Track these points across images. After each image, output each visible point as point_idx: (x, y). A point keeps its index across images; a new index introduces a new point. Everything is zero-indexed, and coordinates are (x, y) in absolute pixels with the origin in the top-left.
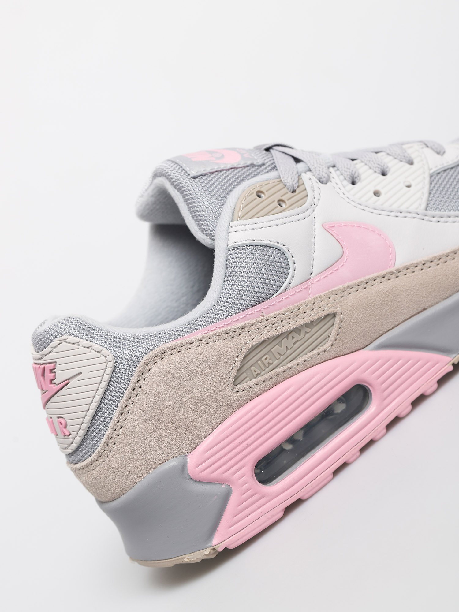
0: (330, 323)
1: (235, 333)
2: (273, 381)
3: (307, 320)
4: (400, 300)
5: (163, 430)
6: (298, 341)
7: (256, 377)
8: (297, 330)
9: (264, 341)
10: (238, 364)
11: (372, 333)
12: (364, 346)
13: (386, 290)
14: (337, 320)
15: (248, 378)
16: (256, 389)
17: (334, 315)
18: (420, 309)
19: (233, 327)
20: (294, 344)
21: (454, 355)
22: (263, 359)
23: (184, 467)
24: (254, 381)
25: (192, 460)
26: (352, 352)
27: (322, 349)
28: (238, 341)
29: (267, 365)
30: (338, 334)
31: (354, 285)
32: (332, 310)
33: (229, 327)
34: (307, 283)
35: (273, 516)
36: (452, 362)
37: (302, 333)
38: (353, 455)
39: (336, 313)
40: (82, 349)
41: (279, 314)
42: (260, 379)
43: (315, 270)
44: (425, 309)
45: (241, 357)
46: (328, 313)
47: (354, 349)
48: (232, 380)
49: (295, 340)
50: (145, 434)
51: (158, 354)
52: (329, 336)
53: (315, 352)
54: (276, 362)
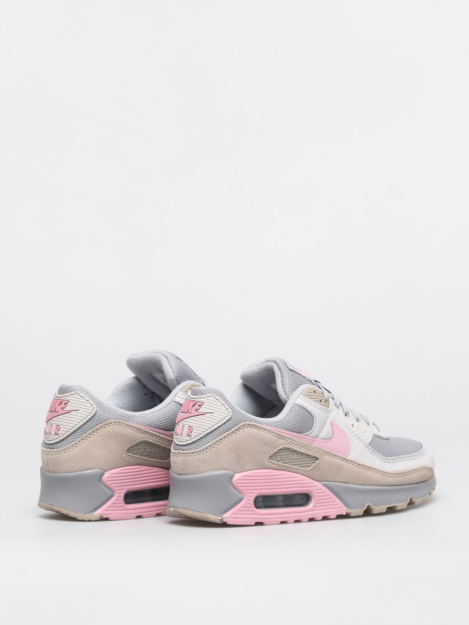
0: (313, 461)
1: (282, 437)
2: (282, 468)
3: (308, 453)
4: (342, 472)
5: (233, 456)
6: (299, 459)
7: (277, 461)
8: (302, 454)
9: (290, 449)
10: (276, 450)
11: (325, 477)
12: (318, 480)
13: (340, 464)
14: (317, 462)
15: (274, 459)
16: (275, 466)
17: (317, 459)
18: (347, 482)
19: (283, 434)
20: (297, 459)
21: (349, 509)
22: (284, 456)
23: (232, 477)
24: (276, 462)
25: (237, 476)
26: (313, 480)
27: (305, 469)
28: (281, 441)
29: (284, 460)
30: (314, 468)
31: (331, 453)
32: (318, 456)
33: (281, 433)
34: (315, 439)
35: (251, 521)
36: (347, 511)
37: (303, 457)
38: (292, 520)
39: (319, 458)
40: (220, 404)
41: (300, 442)
42: (278, 463)
43: (320, 436)
44: (348, 483)
45: (278, 449)
46: (316, 456)
47: (315, 479)
48: (270, 455)
49: (299, 458)
50: (226, 454)
51: (251, 424)
52: (310, 466)
53: (302, 468)
54: (287, 461)
